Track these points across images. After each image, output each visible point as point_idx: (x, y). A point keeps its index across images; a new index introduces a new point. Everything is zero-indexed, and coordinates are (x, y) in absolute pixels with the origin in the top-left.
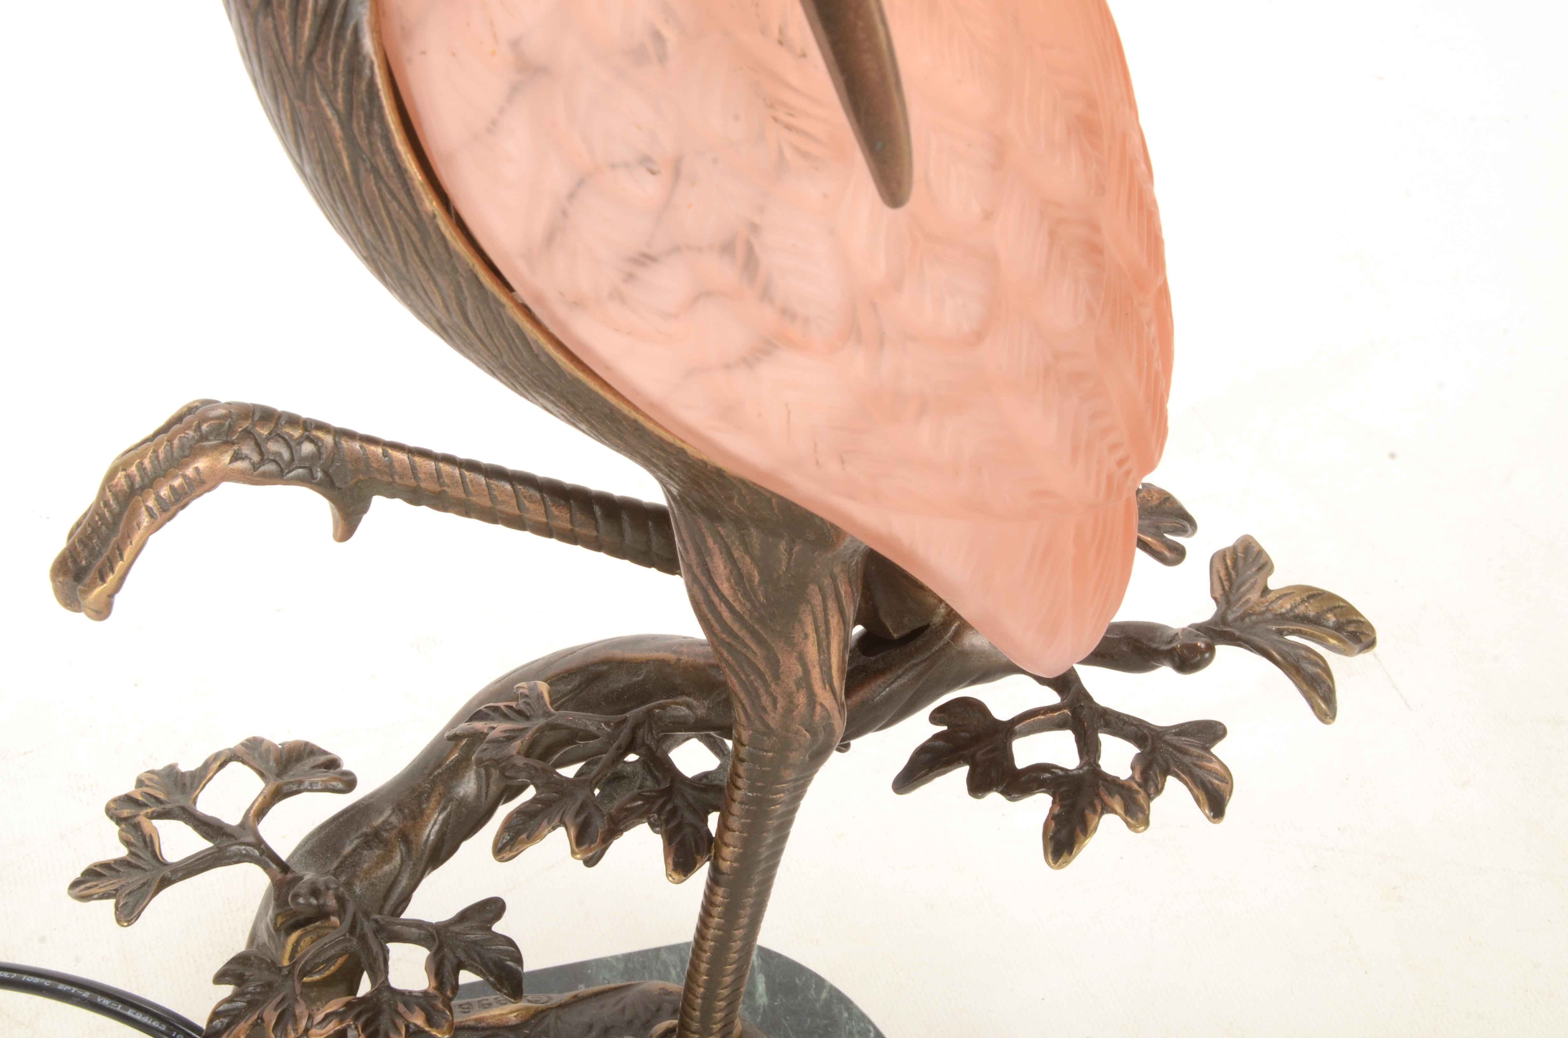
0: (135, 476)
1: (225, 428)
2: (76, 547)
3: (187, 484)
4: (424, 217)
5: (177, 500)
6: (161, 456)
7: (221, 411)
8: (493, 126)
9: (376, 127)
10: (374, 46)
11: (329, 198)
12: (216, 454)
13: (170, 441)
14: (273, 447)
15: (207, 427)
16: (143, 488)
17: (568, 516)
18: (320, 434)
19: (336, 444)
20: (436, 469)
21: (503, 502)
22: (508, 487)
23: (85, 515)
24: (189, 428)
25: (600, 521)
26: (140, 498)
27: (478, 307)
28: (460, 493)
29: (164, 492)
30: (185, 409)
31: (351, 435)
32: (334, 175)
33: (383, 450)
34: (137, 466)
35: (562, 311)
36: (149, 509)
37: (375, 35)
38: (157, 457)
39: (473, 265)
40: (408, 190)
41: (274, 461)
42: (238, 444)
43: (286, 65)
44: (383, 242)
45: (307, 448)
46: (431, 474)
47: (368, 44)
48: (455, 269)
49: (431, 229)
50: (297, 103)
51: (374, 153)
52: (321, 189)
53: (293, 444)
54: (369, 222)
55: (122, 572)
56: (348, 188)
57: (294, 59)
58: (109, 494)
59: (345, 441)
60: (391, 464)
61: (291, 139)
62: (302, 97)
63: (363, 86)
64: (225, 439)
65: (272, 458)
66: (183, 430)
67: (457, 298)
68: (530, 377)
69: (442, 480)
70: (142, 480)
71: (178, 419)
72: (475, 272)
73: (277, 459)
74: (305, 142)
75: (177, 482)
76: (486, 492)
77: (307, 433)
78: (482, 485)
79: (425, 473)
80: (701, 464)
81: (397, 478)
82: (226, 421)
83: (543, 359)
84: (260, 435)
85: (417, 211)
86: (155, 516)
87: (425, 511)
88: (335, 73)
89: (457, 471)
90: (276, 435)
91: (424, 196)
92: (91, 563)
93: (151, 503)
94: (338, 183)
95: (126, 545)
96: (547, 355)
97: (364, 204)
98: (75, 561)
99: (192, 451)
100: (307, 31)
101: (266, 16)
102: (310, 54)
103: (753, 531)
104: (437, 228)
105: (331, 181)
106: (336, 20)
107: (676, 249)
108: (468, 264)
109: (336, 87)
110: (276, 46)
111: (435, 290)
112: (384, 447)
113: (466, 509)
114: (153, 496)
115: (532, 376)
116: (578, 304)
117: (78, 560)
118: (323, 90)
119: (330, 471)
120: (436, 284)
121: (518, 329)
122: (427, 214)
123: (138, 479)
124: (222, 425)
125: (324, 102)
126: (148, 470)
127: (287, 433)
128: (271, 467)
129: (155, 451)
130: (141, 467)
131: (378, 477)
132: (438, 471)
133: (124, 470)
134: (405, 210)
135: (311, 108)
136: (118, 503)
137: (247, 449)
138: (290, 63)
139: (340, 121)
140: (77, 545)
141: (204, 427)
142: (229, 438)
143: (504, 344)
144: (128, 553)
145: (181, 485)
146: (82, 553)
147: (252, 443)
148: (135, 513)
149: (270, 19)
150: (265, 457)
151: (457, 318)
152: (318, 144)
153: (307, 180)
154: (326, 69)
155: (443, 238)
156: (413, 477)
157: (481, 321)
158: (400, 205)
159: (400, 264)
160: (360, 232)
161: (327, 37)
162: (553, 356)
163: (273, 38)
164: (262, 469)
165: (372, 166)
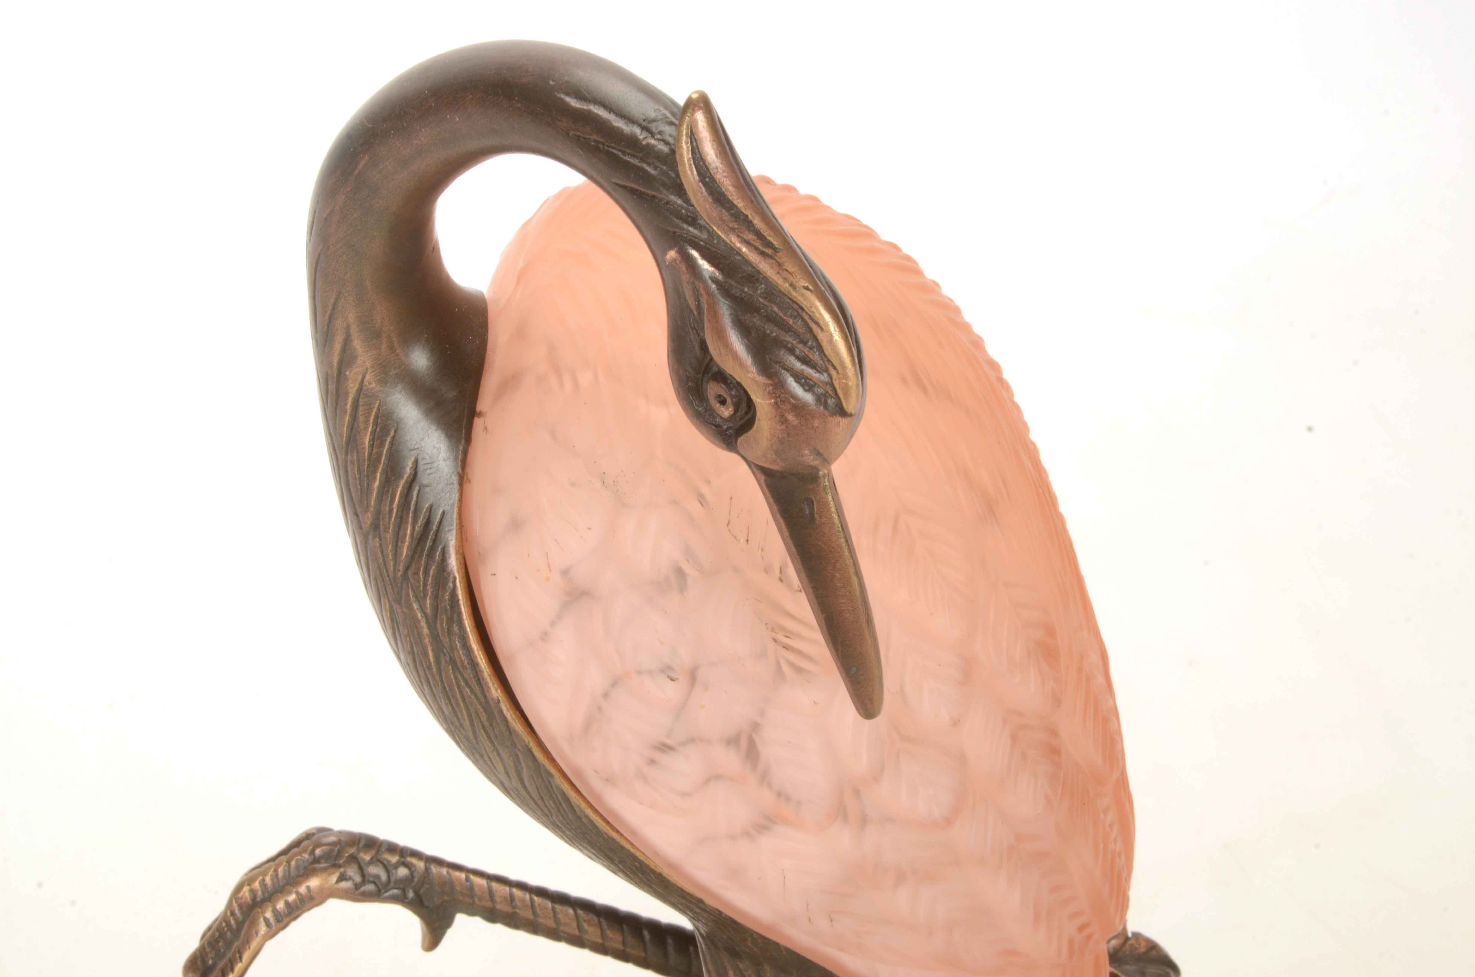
0: (257, 891)
1: (335, 853)
2: (204, 948)
3: (299, 900)
4: (491, 702)
5: (290, 914)
6: (280, 873)
7: (332, 839)
8: (545, 636)
9: (456, 629)
10: (457, 564)
11: (417, 680)
12: (324, 875)
13: (288, 862)
14: (374, 870)
15: (320, 851)
16: (263, 901)
17: (620, 939)
18: (413, 860)
19: (427, 869)
20: (510, 894)
21: (566, 924)
22: (571, 911)
23: (216, 920)
24: (305, 851)
25: (649, 945)
26: (260, 910)
27: (532, 775)
28: (529, 915)
29: (280, 905)
30: (304, 835)
31: (439, 862)
32: (421, 663)
33: (466, 875)
34: (260, 883)
35: (597, 785)
36: (266, 921)
37: (458, 556)
38: (277, 875)
39: (529, 743)
40: (479, 679)
41: (374, 883)
42: (343, 867)
43: (388, 576)
44: (458, 719)
45: (403, 872)
46: (505, 898)
47: (453, 562)
48: (514, 745)
49: (496, 712)
50: (396, 606)
51: (453, 648)
52: (412, 673)
53: (390, 868)
54: (447, 701)
55: (240, 972)
56: (433, 675)
57: (394, 571)
58: (235, 905)
59: (435, 868)
60: (471, 888)
61: (390, 632)
62: (398, 601)
63: (447, 597)
64: (333, 862)
65: (371, 879)
66: (300, 853)
67: (516, 767)
68: (575, 833)
69: (514, 904)
70: (263, 894)
71: (297, 844)
72: (530, 748)
73: (376, 881)
74: (400, 637)
75: (292, 897)
76: (551, 915)
77: (403, 860)
78: (548, 909)
79: (501, 897)
80: (717, 912)
81: (476, 899)
82: (336, 846)
83: (585, 820)
84: (364, 860)
85: (485, 697)
86: (271, 926)
87: (499, 928)
88: (425, 585)
89: (527, 896)
90: (376, 860)
91: (491, 685)
92: (216, 962)
93: (269, 914)
94: (424, 670)
95: (244, 949)
96: (587, 817)
97: (444, 688)
98: (204, 961)
99: (307, 871)
100: (405, 550)
101: (374, 538)
102: (407, 568)
103: (767, 967)
104: (501, 711)
105: (419, 668)
106: (429, 543)
107: (692, 740)
108: (524, 741)
109: (425, 595)
110: (381, 561)
111: (498, 759)
112: (467, 874)
113: (534, 928)
114: (270, 909)
115: (576, 832)
116: (610, 780)
117: (206, 960)
118: (416, 597)
119: (421, 892)
120: (499, 755)
121: (564, 794)
122: (492, 699)
123: (260, 893)
124: (332, 850)
125: (415, 606)
126: (269, 886)
127: (386, 859)
128: (370, 887)
129: (276, 871)
130: (263, 883)
131: (461, 898)
132: (511, 896)
133: (249, 885)
134: (476, 695)
135: (405, 610)
136: (242, 913)
137: (352, 872)
138: (391, 575)
139: (427, 622)
140: (206, 946)
141: (318, 852)
142: (337, 862)
143: (553, 805)
144: (246, 957)
145: (295, 901)
146: (209, 954)
147: (356, 867)
148: (254, 923)
149: (377, 539)
150: (366, 879)
151: (516, 783)
152: (410, 638)
153: (402, 663)
154: (419, 582)
155: (505, 719)
156: (490, 899)
157: (535, 786)
158: (472, 690)
159: (472, 737)
160: (440, 709)
161: (421, 556)
162: (592, 819)
163: (380, 555)
164: (363, 889)
165: (451, 658)
